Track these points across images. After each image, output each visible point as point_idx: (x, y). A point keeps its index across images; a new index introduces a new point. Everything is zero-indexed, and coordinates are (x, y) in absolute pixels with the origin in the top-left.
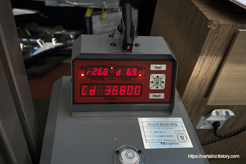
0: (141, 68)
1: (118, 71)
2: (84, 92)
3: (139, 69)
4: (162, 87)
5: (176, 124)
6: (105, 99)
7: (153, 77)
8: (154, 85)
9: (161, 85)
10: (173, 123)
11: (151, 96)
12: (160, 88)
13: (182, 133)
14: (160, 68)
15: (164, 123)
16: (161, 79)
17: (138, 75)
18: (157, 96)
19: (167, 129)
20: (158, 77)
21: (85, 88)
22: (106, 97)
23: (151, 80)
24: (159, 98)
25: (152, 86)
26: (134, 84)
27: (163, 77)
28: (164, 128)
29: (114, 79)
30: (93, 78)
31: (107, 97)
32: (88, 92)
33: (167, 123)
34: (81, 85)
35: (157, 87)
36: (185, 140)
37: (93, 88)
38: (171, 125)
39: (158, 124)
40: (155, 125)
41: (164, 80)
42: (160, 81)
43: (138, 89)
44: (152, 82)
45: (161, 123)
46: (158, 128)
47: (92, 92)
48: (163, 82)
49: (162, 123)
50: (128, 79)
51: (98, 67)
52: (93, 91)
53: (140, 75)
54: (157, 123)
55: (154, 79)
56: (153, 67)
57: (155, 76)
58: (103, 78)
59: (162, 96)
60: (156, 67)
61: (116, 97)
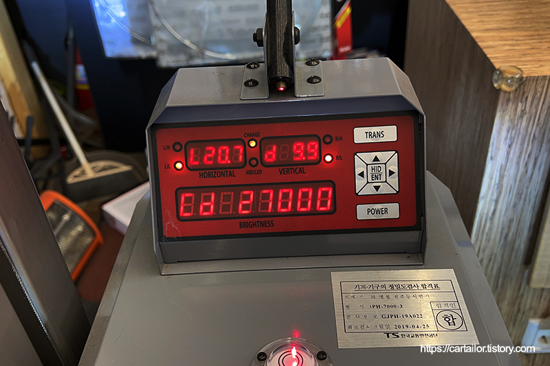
0: (328, 140)
1: (271, 149)
2: (187, 209)
3: (325, 142)
4: (391, 185)
5: (436, 286)
6: (241, 225)
7: (362, 161)
8: (368, 182)
9: (386, 181)
10: (426, 283)
11: (362, 212)
12: (385, 189)
13: (450, 308)
14: (379, 135)
15: (401, 283)
16: (385, 164)
17: (322, 158)
18: (378, 211)
19: (408, 297)
20: (376, 159)
21: (188, 200)
22: (242, 220)
23: (358, 171)
24: (384, 216)
25: (363, 186)
26: (315, 184)
27: (390, 160)
28: (399, 295)
29: (260, 172)
30: (207, 171)
31: (246, 220)
32: (197, 209)
33: (409, 283)
34: (178, 192)
35: (377, 188)
36: (458, 325)
37: (208, 199)
38: (421, 287)
39: (384, 286)
40: (375, 289)
41: (395, 168)
42: (383, 171)
43: (325, 194)
44: (362, 174)
45: (394, 283)
46: (385, 295)
47: (207, 209)
48: (391, 173)
49: (397, 283)
50: (298, 171)
51: (217, 142)
52: (208, 206)
53: (328, 158)
54: (383, 283)
55: (367, 165)
56: (361, 135)
57: (368, 157)
58: (232, 170)
59: (393, 211)
60: (370, 135)
61: (267, 219)
